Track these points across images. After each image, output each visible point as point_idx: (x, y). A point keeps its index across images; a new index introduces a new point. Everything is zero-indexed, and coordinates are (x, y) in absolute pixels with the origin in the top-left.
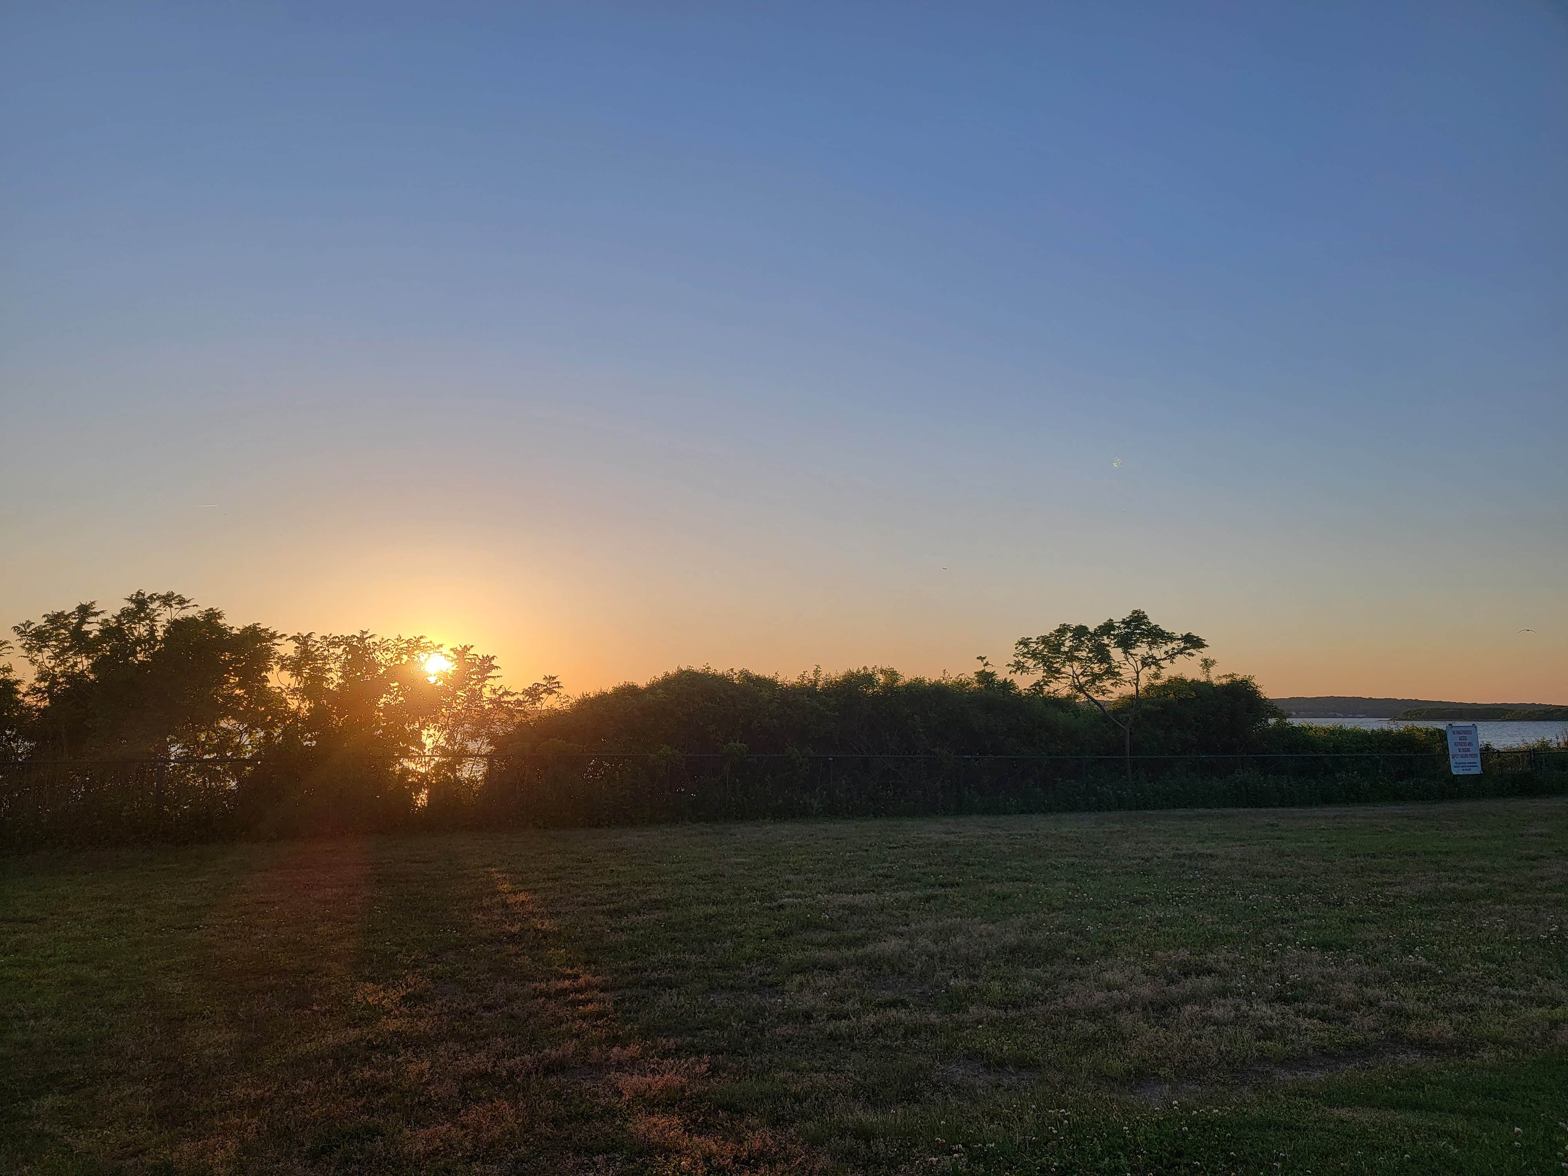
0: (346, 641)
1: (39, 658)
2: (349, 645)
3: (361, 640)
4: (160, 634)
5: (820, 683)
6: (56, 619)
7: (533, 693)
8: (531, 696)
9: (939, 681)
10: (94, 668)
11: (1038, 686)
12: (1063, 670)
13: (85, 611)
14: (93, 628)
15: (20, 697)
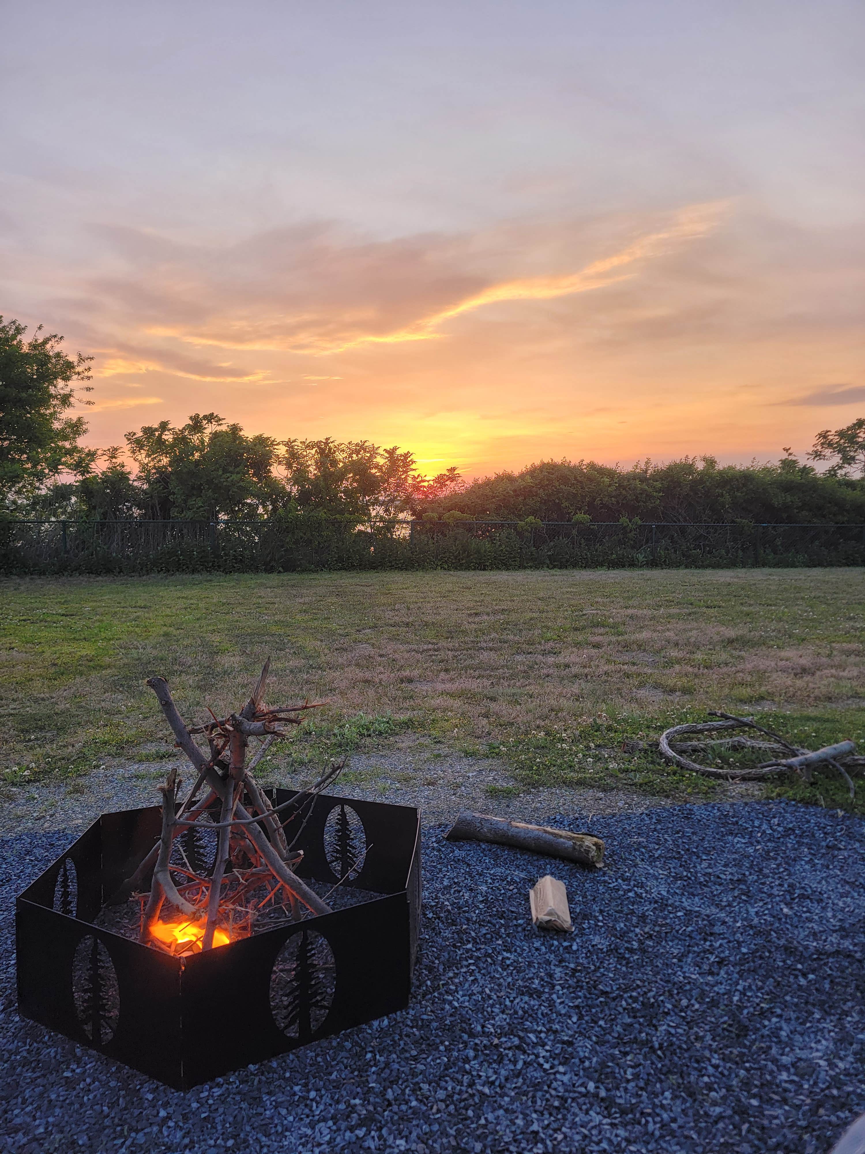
0: (317, 444)
1: (139, 458)
2: (318, 447)
3: (326, 444)
4: (207, 440)
5: (649, 472)
6: (148, 431)
7: (441, 480)
8: (438, 482)
9: (748, 469)
10: (171, 464)
11: (832, 472)
12: (857, 457)
13: (164, 426)
14: (168, 437)
15: (131, 482)
